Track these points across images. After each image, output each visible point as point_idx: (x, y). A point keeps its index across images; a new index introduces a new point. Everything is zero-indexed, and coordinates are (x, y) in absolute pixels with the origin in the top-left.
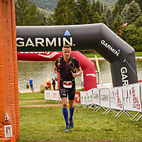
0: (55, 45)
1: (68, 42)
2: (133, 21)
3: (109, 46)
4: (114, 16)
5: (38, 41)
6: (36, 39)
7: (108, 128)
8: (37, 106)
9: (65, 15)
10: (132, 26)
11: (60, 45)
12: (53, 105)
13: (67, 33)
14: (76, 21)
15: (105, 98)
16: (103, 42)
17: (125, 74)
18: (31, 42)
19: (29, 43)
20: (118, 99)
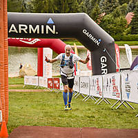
0: (38, 32)
1: (51, 30)
2: (111, 11)
3: (90, 36)
5: (22, 27)
6: (20, 26)
8: (17, 90)
9: (45, 2)
10: (110, 16)
11: (43, 33)
12: (32, 90)
13: (50, 21)
14: (56, 9)
15: (85, 85)
16: (84, 31)
17: (104, 63)
19: (13, 29)
20: (98, 87)
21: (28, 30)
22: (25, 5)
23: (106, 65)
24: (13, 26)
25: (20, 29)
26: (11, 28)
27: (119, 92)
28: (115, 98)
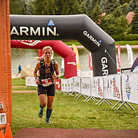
0: (39, 34)
2: (112, 11)
3: (91, 37)
4: (94, 5)
5: (23, 29)
6: (21, 28)
7: (91, 117)
8: (18, 92)
9: (46, 3)
10: (110, 15)
11: (44, 34)
13: (51, 23)
14: (57, 9)
15: (86, 86)
17: (105, 64)
18: (16, 30)
19: (14, 31)
20: (99, 88)
21: (29, 32)
22: (26, 5)
23: (106, 66)
24: (14, 28)
25: (21, 31)
26: (13, 31)
27: (120, 93)
28: (116, 99)
